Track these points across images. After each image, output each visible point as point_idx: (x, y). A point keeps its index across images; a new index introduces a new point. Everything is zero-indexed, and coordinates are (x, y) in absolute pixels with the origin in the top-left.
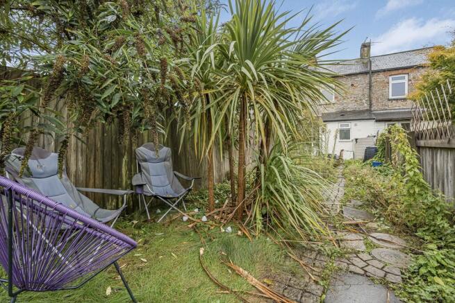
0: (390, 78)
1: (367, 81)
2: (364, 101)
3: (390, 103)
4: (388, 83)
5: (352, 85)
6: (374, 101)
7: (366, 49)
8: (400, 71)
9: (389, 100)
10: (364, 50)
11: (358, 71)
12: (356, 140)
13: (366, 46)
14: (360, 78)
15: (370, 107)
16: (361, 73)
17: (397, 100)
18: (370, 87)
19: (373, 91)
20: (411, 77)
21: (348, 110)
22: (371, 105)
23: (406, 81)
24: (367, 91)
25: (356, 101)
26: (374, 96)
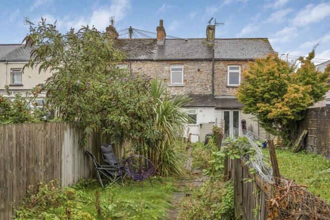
0: (229, 67)
1: (211, 68)
2: (208, 86)
3: (227, 90)
4: (227, 71)
5: (199, 70)
6: (216, 87)
7: (211, 31)
8: (236, 62)
9: (227, 87)
10: (209, 32)
11: (203, 57)
12: (201, 125)
13: (211, 29)
14: (205, 64)
15: (213, 93)
16: (206, 60)
17: (233, 87)
18: (213, 74)
19: (216, 78)
20: (244, 68)
21: (195, 93)
22: (213, 90)
23: (239, 71)
24: (210, 77)
25: (202, 86)
26: (216, 83)
